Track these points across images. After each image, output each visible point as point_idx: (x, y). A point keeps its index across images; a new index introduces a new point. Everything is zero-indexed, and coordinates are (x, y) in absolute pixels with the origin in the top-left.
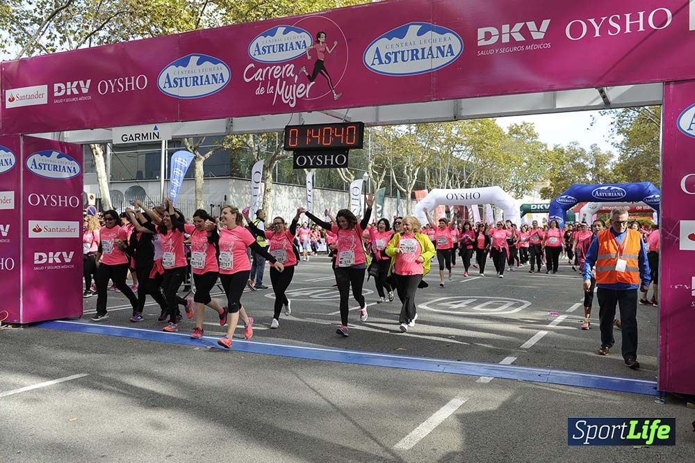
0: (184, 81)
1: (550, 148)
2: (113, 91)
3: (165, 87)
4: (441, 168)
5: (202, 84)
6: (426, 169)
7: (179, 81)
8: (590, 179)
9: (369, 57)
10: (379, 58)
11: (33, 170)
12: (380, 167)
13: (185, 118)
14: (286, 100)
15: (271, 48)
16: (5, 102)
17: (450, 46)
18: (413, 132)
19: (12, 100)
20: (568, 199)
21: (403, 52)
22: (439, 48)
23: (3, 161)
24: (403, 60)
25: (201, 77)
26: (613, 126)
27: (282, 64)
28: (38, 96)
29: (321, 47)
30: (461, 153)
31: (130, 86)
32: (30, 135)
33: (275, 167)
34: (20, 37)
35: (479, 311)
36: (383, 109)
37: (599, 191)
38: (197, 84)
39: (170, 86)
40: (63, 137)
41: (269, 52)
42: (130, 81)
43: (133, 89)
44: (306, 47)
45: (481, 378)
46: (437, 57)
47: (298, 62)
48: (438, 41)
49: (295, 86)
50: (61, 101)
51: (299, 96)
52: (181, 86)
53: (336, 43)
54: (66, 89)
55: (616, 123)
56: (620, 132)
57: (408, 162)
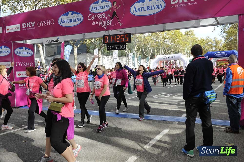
0: (67, 21)
1: (199, 39)
2: (43, 25)
3: (60, 23)
4: (160, 48)
5: (73, 22)
6: (155, 48)
7: (65, 21)
8: (214, 49)
9: (132, 10)
10: (136, 10)
11: (17, 54)
12: (139, 48)
13: (68, 34)
14: (103, 26)
15: (97, 8)
16: (6, 30)
17: (161, 4)
18: (150, 35)
19: (8, 30)
20: (206, 57)
21: (144, 7)
22: (157, 6)
23: (7, 51)
24: (144, 10)
25: (73, 19)
26: (222, 31)
27: (101, 13)
28: (17, 28)
29: (115, 7)
30: (167, 42)
31: (48, 23)
32: (15, 42)
33: (102, 50)
34: (11, 7)
35: (174, 98)
36: (138, 28)
37: (217, 54)
38: (72, 22)
39: (62, 23)
40: (27, 42)
41: (96, 9)
42: (48, 21)
43: (50, 24)
44: (109, 7)
45: (174, 122)
46: (156, 9)
47: (107, 12)
48: (156, 3)
49: (106, 21)
50: (25, 29)
51: (108, 25)
52: (66, 23)
53: (120, 5)
54: (27, 25)
55: (223, 29)
56: (224, 33)
57: (149, 46)
